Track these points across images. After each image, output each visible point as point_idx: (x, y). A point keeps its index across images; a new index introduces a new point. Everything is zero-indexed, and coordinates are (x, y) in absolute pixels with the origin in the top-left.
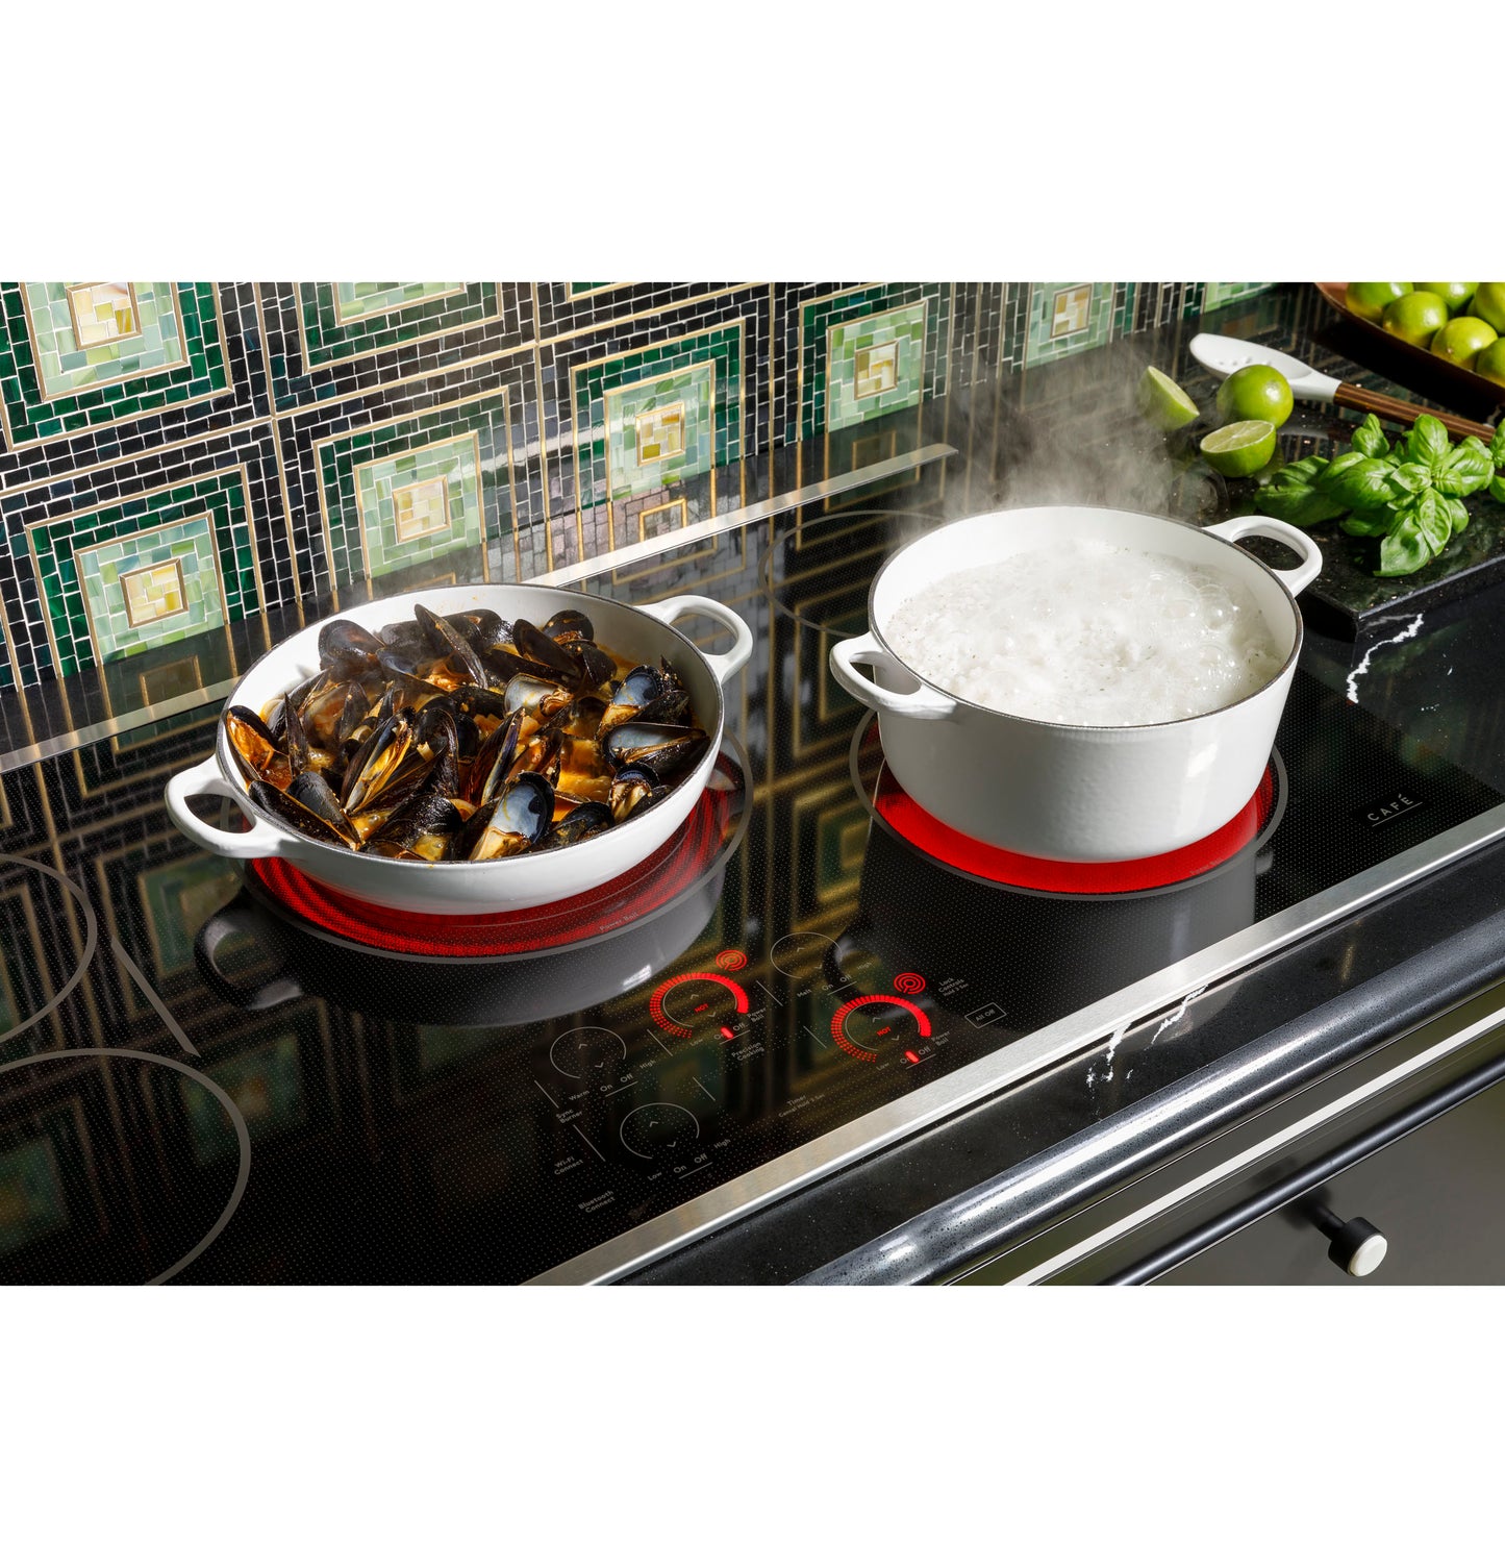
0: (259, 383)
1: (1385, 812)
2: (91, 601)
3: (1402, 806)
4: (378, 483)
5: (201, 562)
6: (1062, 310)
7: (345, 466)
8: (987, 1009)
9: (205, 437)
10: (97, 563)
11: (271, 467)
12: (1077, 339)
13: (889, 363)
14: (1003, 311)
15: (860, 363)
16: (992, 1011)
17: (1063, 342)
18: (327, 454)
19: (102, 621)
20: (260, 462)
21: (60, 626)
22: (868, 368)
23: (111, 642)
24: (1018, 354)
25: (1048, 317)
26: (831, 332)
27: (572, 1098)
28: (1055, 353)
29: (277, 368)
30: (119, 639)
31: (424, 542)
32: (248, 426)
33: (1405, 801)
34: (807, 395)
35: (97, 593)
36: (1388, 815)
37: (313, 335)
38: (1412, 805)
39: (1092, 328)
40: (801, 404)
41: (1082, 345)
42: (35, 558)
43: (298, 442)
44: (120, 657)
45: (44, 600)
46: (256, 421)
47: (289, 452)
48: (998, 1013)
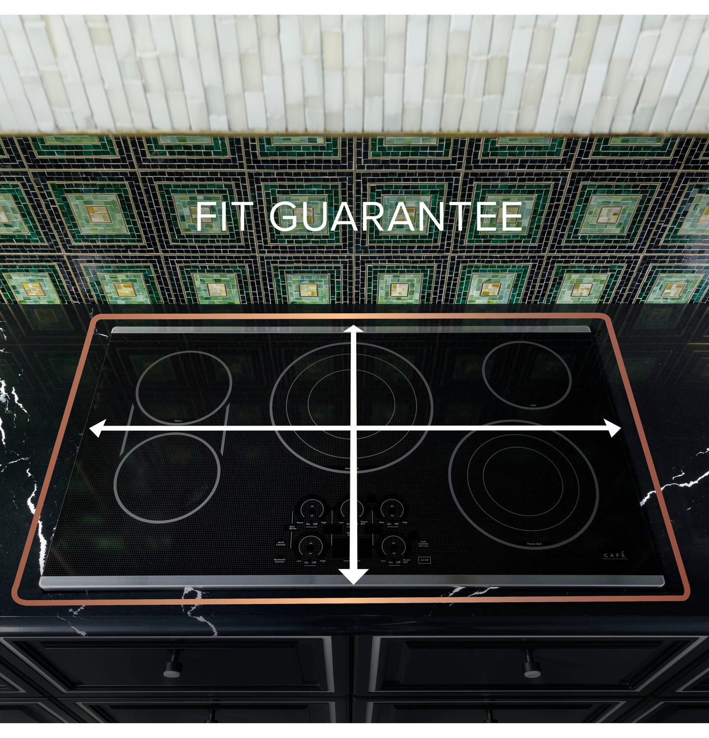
0: (351, 245)
1: (612, 555)
2: (289, 287)
3: (620, 556)
4: (386, 280)
5: (324, 286)
6: (669, 288)
7: (376, 272)
8: (427, 558)
9: (331, 255)
10: (292, 280)
11: (351, 267)
12: (673, 299)
13: (588, 289)
14: (642, 284)
15: (575, 286)
16: (427, 560)
17: (667, 299)
18: (370, 268)
19: (291, 293)
20: (347, 265)
21: (278, 291)
22: (578, 288)
23: (293, 298)
24: (644, 298)
25: (662, 289)
26: (566, 275)
27: (298, 522)
28: (661, 301)
29: (357, 242)
30: (296, 299)
31: (399, 298)
32: (345, 255)
33: (623, 555)
34: (551, 291)
35: (290, 286)
36: (612, 557)
37: (371, 236)
38: (624, 558)
39: (680, 297)
40: (548, 293)
41: (673, 302)
42: (273, 273)
43: (361, 263)
44: (295, 303)
45: (274, 283)
46: (348, 254)
47: (357, 265)
48: (429, 562)
